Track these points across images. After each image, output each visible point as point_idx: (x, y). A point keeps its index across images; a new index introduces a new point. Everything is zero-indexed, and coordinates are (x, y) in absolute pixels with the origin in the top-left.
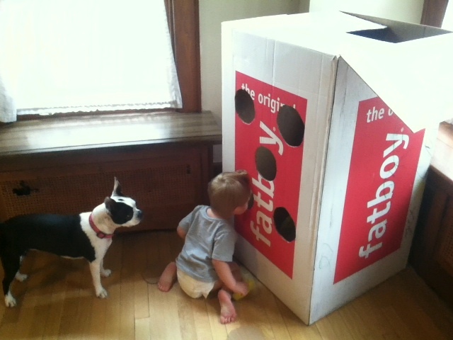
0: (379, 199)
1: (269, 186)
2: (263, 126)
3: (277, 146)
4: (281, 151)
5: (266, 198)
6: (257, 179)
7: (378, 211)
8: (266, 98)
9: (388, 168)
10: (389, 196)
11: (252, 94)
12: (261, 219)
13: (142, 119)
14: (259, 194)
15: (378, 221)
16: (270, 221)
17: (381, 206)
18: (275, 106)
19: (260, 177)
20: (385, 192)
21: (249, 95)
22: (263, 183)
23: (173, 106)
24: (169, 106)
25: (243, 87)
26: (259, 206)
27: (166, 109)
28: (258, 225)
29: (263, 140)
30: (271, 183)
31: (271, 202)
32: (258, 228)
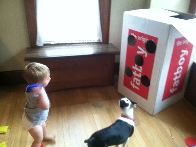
0: (178, 72)
2: (139, 47)
4: (146, 56)
5: (138, 72)
6: (135, 66)
8: (141, 37)
9: (181, 62)
10: (181, 71)
12: (135, 80)
14: (135, 71)
16: (139, 80)
17: (178, 75)
18: (145, 40)
21: (134, 37)
25: (131, 34)
26: (135, 75)
28: (134, 83)
30: (141, 67)
31: (140, 74)
32: (134, 84)
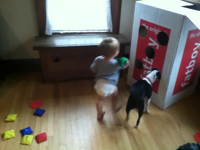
0: (190, 66)
1: (150, 61)
2: (151, 39)
3: (156, 46)
4: (158, 48)
5: (149, 65)
6: (145, 59)
7: (189, 70)
8: (153, 29)
9: (194, 55)
10: (193, 65)
11: (147, 27)
12: (146, 73)
13: (97, 36)
14: (146, 64)
15: (189, 74)
17: (190, 69)
18: (157, 32)
19: (147, 58)
20: (192, 64)
21: (146, 28)
22: (148, 60)
23: (109, 31)
24: (107, 31)
25: (143, 25)
26: (145, 68)
27: (106, 32)
29: (150, 44)
30: (152, 60)
31: (151, 67)
